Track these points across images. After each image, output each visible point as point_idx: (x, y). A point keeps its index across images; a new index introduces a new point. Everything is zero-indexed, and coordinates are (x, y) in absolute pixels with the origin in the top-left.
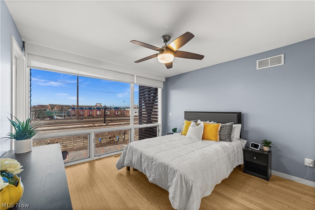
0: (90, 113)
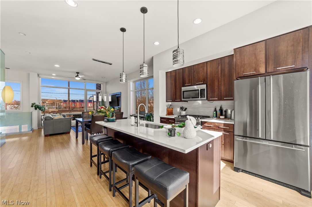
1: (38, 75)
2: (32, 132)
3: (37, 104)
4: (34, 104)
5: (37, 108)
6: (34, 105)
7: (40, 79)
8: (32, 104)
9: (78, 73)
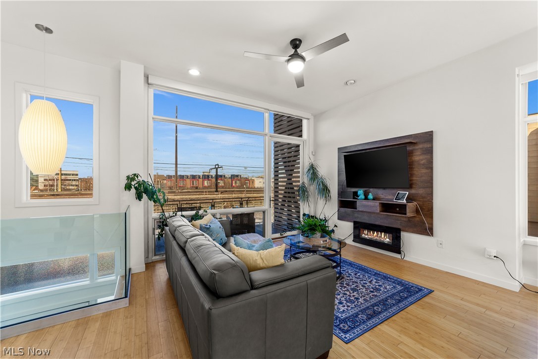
0: (193, 185)
1: (147, 78)
2: (130, 303)
3: (143, 177)
4: (133, 179)
5: (144, 196)
6: (133, 183)
7: (151, 92)
8: (128, 177)
9: (296, 44)
